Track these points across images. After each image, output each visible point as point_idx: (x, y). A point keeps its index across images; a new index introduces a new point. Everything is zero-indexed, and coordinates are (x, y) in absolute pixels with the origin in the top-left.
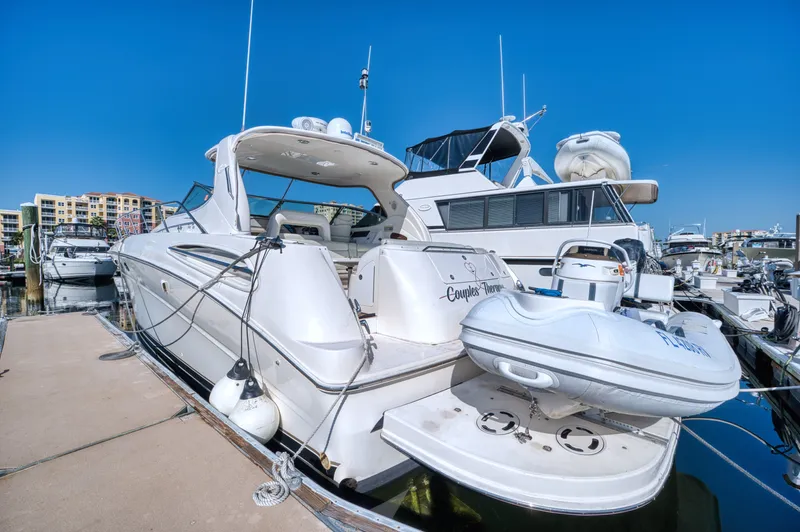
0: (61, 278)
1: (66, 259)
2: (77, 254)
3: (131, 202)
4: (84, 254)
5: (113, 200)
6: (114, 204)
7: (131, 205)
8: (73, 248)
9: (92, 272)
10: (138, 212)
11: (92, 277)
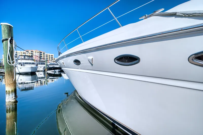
0: (20, 73)
1: (21, 66)
2: (25, 65)
3: (37, 52)
4: (27, 65)
5: (32, 52)
6: (33, 53)
7: (37, 53)
8: (24, 63)
9: (30, 71)
10: (39, 55)
11: (30, 72)
